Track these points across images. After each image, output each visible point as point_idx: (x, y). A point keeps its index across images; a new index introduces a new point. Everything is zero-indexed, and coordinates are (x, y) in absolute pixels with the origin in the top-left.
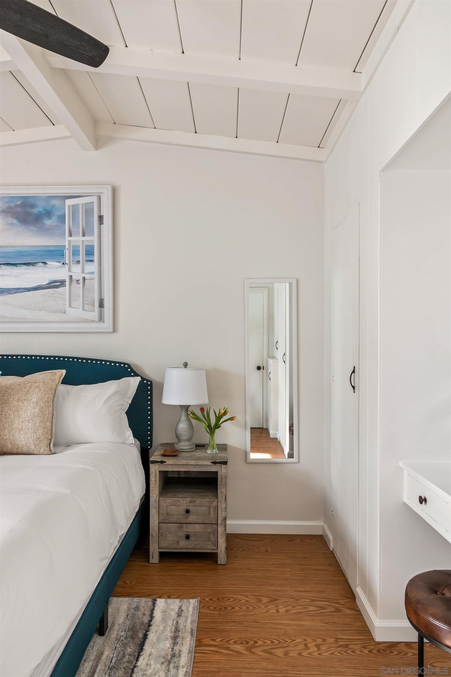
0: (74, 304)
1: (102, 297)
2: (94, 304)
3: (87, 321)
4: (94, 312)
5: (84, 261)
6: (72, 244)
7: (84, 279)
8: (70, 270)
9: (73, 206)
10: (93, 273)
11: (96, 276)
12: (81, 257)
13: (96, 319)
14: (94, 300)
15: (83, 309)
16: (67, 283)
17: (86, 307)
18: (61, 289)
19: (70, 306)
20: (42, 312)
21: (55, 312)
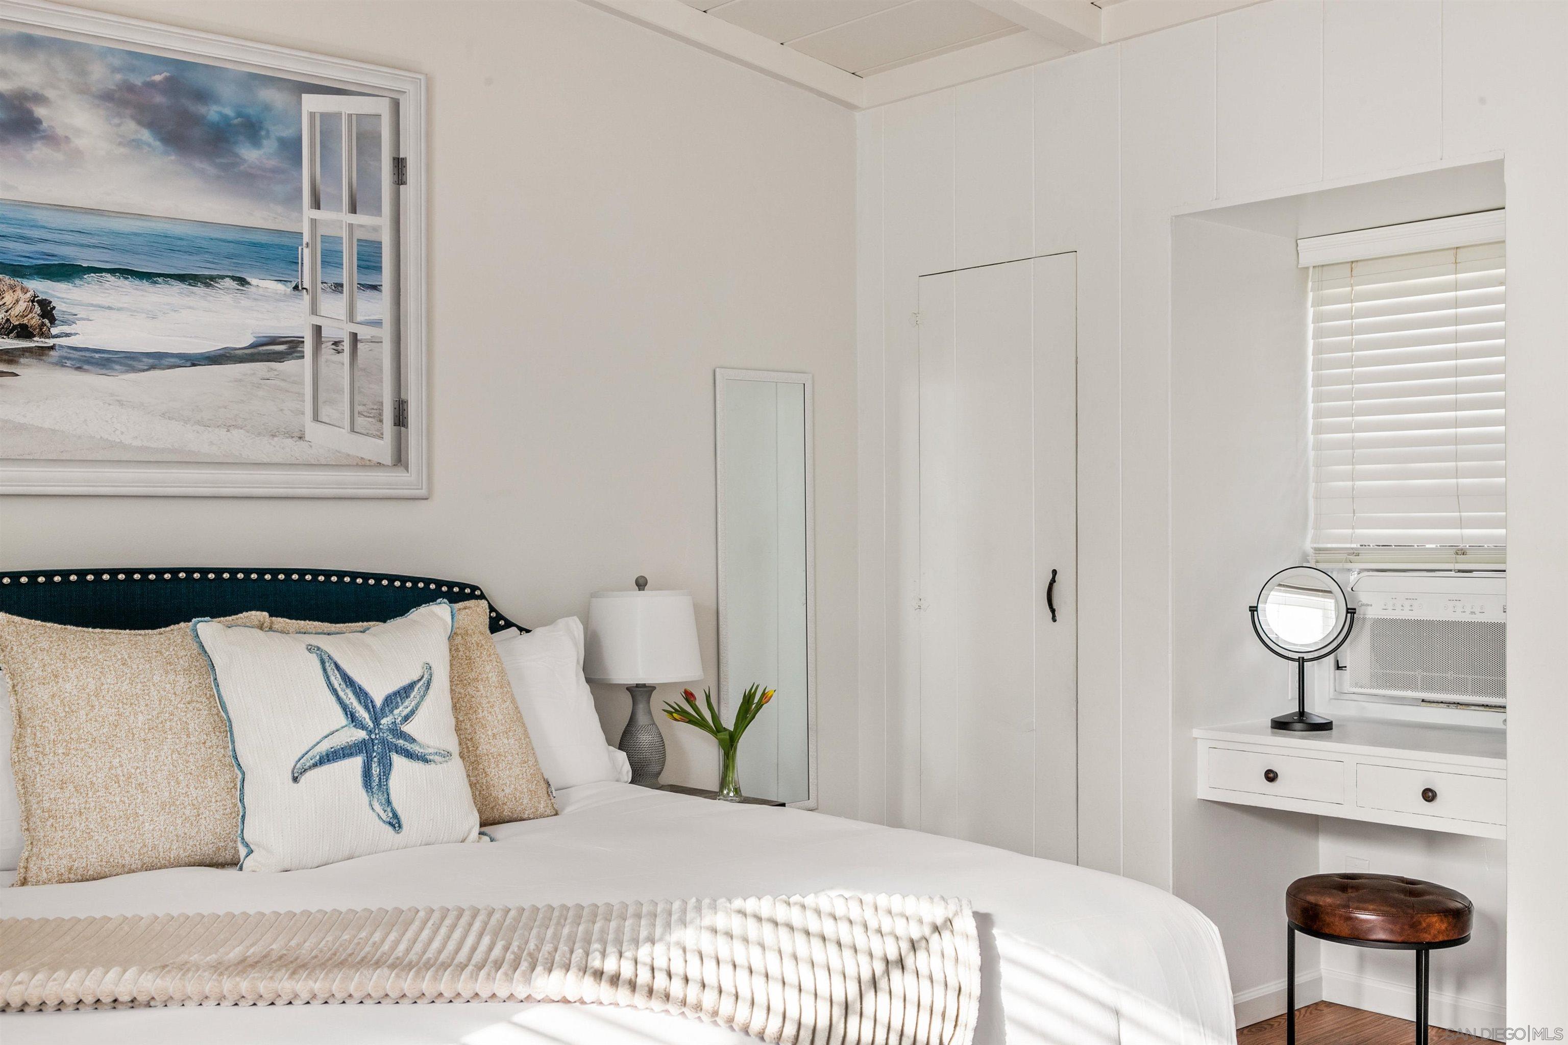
0: (325, 412)
1: (403, 397)
2: (381, 414)
3: (364, 465)
4: (381, 437)
5: (355, 286)
6: (321, 231)
7: (354, 337)
8: (314, 311)
9: (323, 116)
10: (378, 323)
11: (386, 333)
12: (347, 273)
13: (388, 459)
14: (382, 403)
15: (353, 430)
16: (308, 348)
17: (360, 421)
18: (289, 366)
19: (316, 418)
20: (235, 432)
21: (274, 436)
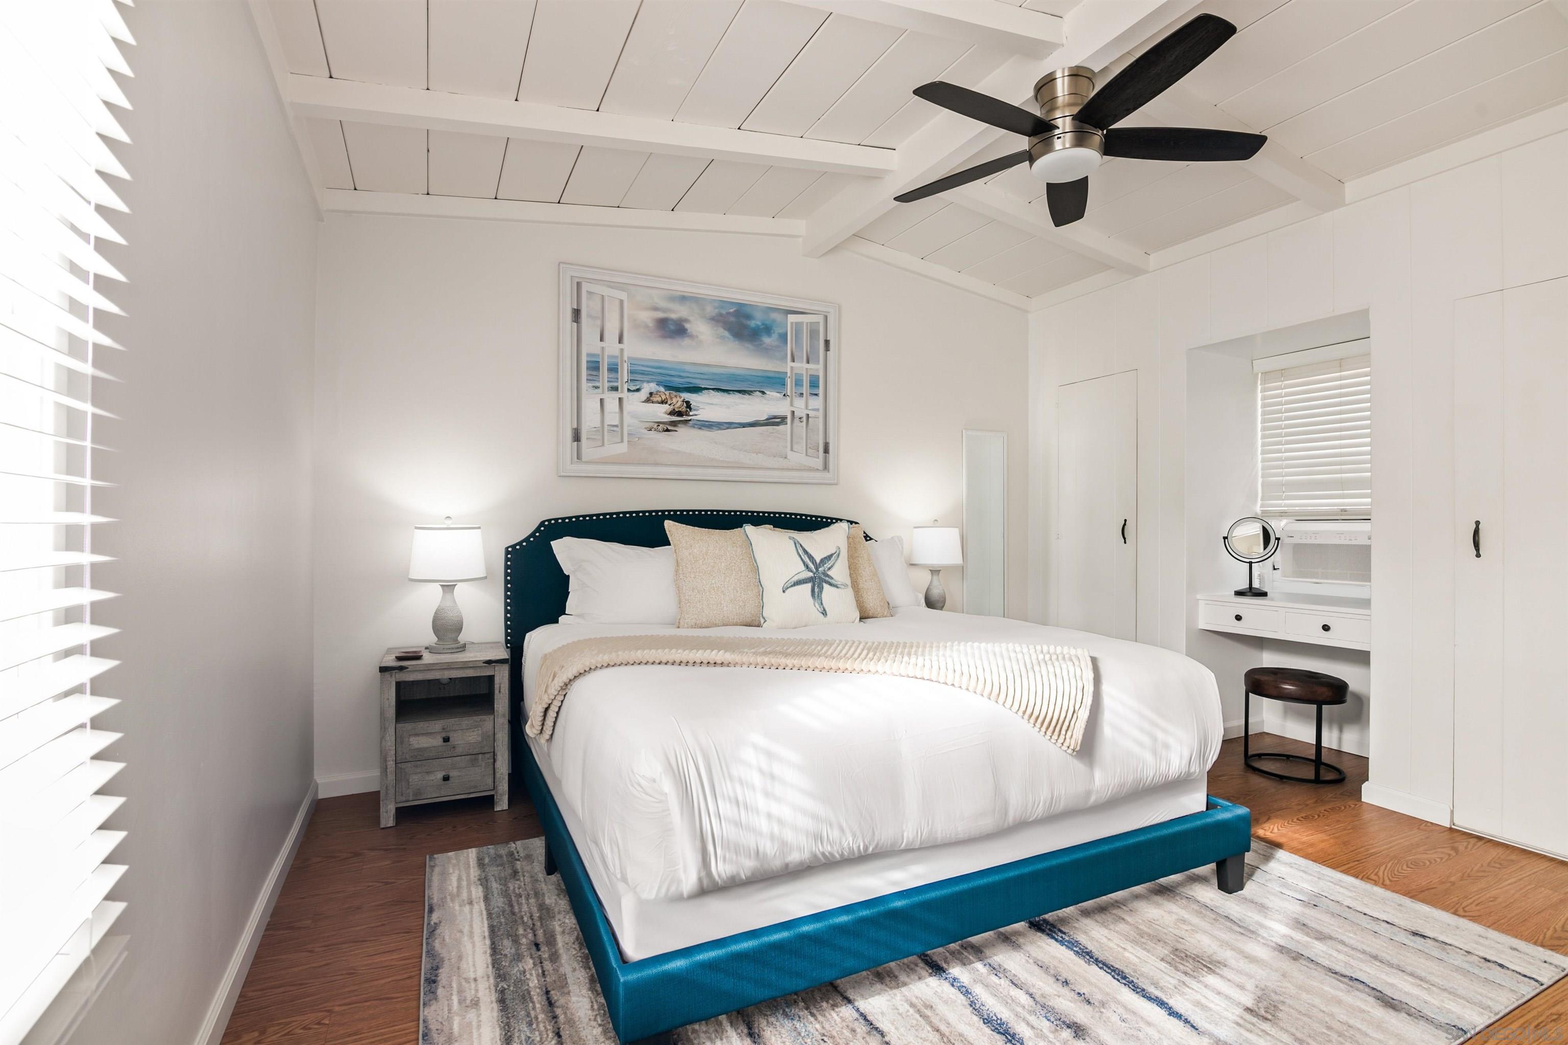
0: (795, 447)
1: (827, 441)
2: (818, 448)
3: (811, 469)
4: (818, 458)
5: (809, 394)
6: (795, 371)
7: (808, 415)
8: (792, 405)
9: (797, 323)
10: (817, 410)
11: (821, 414)
12: (805, 389)
13: (821, 468)
14: (819, 444)
15: (806, 455)
16: (789, 420)
17: (810, 451)
18: (781, 427)
19: (792, 450)
20: (760, 455)
21: (775, 457)
